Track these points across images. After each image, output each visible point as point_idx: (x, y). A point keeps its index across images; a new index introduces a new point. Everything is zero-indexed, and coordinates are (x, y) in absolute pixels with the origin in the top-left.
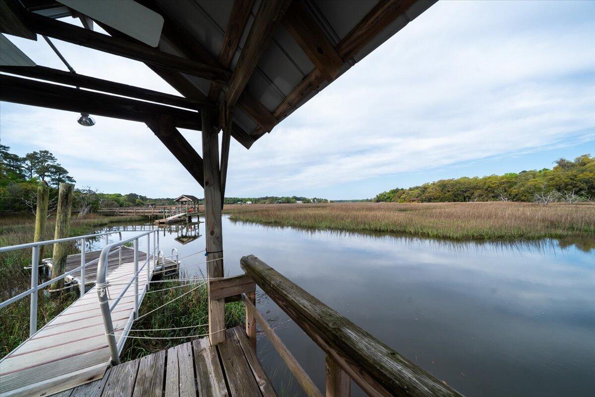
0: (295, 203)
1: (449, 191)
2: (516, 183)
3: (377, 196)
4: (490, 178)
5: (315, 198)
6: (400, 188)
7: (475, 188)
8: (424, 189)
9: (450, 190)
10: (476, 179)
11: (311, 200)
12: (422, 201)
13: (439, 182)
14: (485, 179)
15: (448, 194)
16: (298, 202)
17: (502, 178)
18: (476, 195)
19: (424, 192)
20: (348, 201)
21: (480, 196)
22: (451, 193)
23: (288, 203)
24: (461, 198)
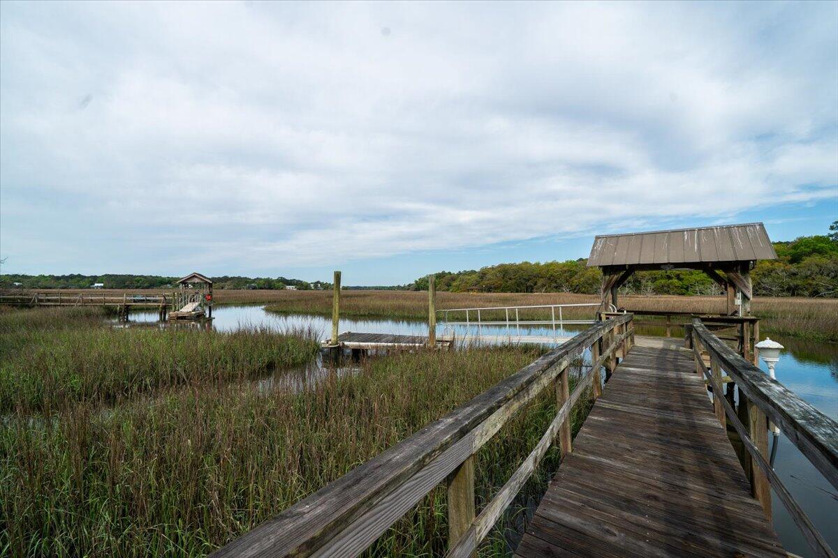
0: (282, 288)
1: (510, 279)
2: (576, 273)
3: (416, 282)
4: (551, 264)
5: (318, 282)
6: (447, 272)
7: (539, 276)
8: (483, 274)
9: (513, 277)
10: (537, 265)
11: (312, 285)
12: (481, 290)
13: (499, 266)
14: (548, 265)
15: (510, 282)
16: (288, 287)
17: (564, 265)
18: (539, 284)
19: (482, 278)
20: (369, 288)
21: (543, 285)
22: (513, 281)
23: (270, 288)
24: (524, 288)
